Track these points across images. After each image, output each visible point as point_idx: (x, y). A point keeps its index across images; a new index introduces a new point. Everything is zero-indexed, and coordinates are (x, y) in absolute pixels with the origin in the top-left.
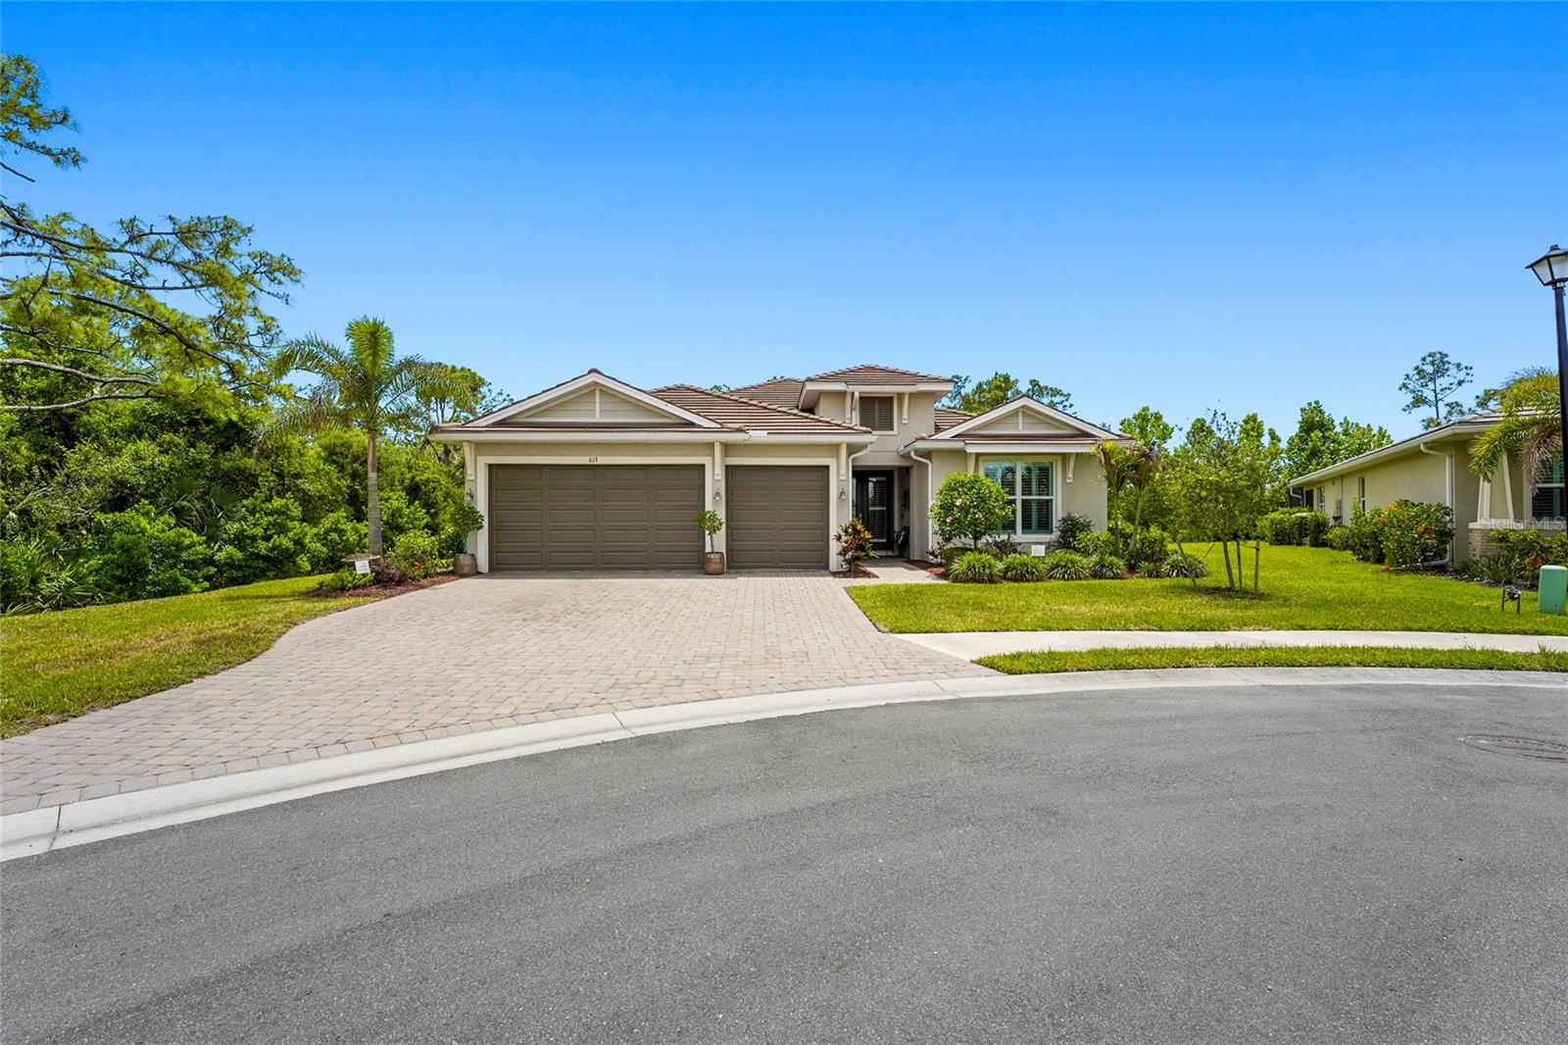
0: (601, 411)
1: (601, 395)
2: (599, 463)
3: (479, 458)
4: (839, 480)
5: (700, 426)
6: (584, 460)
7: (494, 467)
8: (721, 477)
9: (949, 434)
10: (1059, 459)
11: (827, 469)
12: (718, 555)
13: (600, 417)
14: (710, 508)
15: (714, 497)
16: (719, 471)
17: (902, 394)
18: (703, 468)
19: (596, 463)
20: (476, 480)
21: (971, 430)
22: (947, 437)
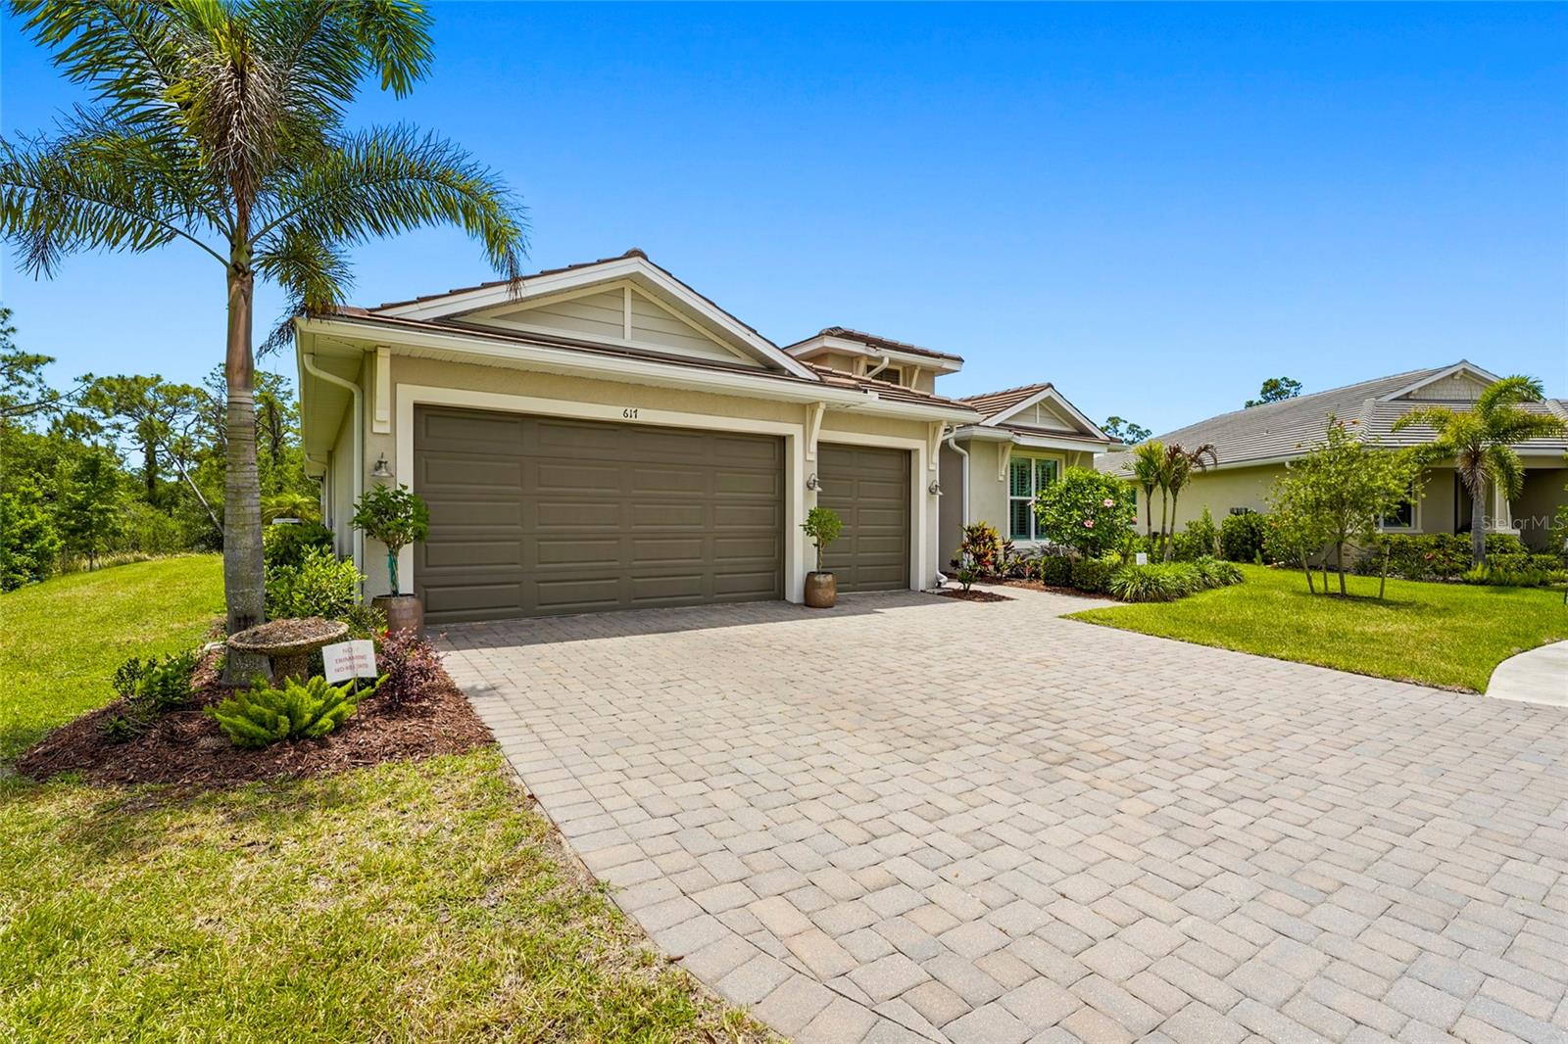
0: (633, 327)
1: (633, 299)
2: (638, 420)
3: (401, 388)
4: (930, 470)
5: (792, 375)
6: (615, 413)
7: (424, 412)
8: (813, 457)
9: (993, 421)
10: (1063, 457)
11: (907, 454)
12: (830, 578)
13: (633, 338)
14: (801, 504)
15: (809, 486)
16: (814, 447)
17: (913, 367)
18: (781, 442)
19: (633, 420)
20: (393, 435)
21: (1009, 419)
22: (993, 425)
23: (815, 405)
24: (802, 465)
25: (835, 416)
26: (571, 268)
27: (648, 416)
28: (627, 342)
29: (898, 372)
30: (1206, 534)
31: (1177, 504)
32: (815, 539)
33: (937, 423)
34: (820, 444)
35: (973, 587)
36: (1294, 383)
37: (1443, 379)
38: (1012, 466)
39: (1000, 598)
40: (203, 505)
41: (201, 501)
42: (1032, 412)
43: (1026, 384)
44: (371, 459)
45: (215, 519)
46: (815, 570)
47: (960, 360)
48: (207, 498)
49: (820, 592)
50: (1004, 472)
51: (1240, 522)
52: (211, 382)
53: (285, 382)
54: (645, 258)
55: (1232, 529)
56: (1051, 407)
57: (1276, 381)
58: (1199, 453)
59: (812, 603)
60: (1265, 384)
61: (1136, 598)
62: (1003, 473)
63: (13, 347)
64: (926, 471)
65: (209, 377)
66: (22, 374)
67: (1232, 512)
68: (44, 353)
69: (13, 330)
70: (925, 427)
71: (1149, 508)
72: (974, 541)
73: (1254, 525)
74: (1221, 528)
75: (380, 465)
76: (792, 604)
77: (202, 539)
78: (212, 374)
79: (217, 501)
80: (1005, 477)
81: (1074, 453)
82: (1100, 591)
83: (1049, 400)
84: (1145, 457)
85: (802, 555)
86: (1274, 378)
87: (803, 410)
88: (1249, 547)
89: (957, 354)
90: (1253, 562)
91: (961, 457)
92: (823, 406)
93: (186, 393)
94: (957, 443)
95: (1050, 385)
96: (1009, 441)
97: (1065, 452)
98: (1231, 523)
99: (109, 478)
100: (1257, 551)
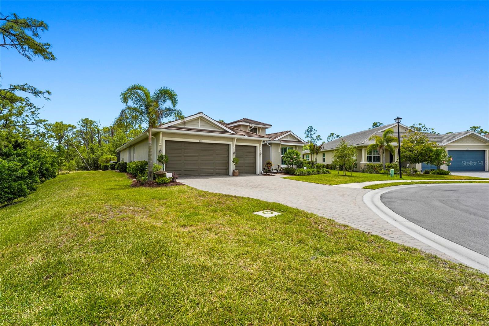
0: (201, 125)
1: (201, 120)
2: (202, 142)
3: (163, 138)
4: (260, 150)
5: (230, 133)
6: (197, 141)
7: (166, 141)
8: (235, 148)
9: (276, 139)
10: (295, 147)
11: (255, 147)
12: (237, 171)
13: (201, 127)
14: (232, 157)
15: (234, 154)
16: (235, 146)
17: (260, 127)
18: (229, 145)
19: (201, 142)
20: (162, 146)
21: (281, 138)
22: (276, 140)
23: (234, 138)
24: (232, 150)
25: (238, 140)
26: (190, 116)
27: (203, 141)
28: (200, 128)
29: (257, 128)
32: (234, 164)
33: (261, 141)
34: (236, 145)
35: (268, 174)
36: (381, 124)
37: (394, 127)
38: (282, 149)
39: (272, 175)
40: (82, 158)
41: (81, 157)
42: (287, 137)
43: (286, 131)
44: (159, 150)
45: (85, 162)
46: (235, 169)
47: (271, 125)
48: (83, 156)
49: (235, 174)
50: (280, 150)
52: (79, 124)
53: (96, 123)
54: (203, 113)
56: (291, 135)
57: (376, 123)
58: (321, 146)
59: (234, 175)
60: (373, 124)
61: (299, 175)
63: (38, 117)
64: (259, 150)
65: (79, 123)
66: (40, 124)
68: (46, 119)
69: (39, 113)
70: (259, 141)
72: (267, 164)
75: (160, 151)
76: (230, 176)
77: (82, 167)
78: (79, 122)
79: (86, 157)
81: (297, 146)
82: (293, 174)
83: (290, 134)
85: (232, 167)
86: (376, 122)
87: (232, 139)
89: (270, 124)
91: (270, 147)
92: (236, 138)
93: (70, 127)
94: (269, 144)
95: (290, 131)
96: (280, 143)
97: (295, 146)
99: (63, 151)
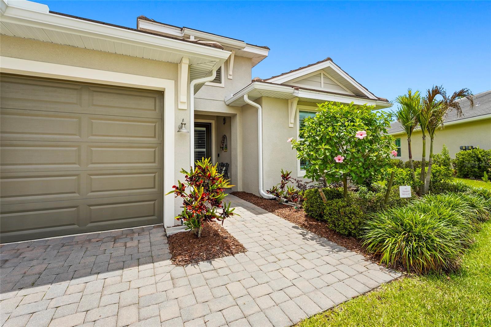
4: (178, 109)
9: (278, 81)
21: (293, 81)
22: (277, 83)
30: (444, 162)
31: (434, 140)
42: (317, 80)
51: (469, 154)
55: (463, 158)
56: (333, 77)
62: (293, 121)
67: (461, 148)
71: (409, 144)
73: (480, 156)
74: (455, 158)
80: (295, 123)
83: (329, 71)
84: (406, 104)
88: (476, 170)
90: (482, 180)
91: (257, 109)
98: (463, 155)
100: (485, 172)
